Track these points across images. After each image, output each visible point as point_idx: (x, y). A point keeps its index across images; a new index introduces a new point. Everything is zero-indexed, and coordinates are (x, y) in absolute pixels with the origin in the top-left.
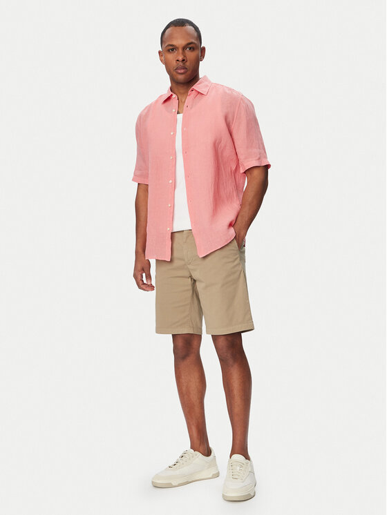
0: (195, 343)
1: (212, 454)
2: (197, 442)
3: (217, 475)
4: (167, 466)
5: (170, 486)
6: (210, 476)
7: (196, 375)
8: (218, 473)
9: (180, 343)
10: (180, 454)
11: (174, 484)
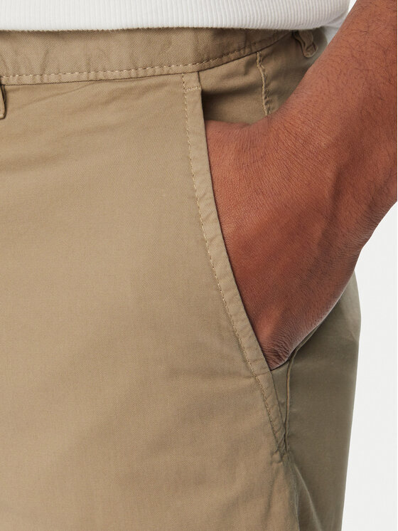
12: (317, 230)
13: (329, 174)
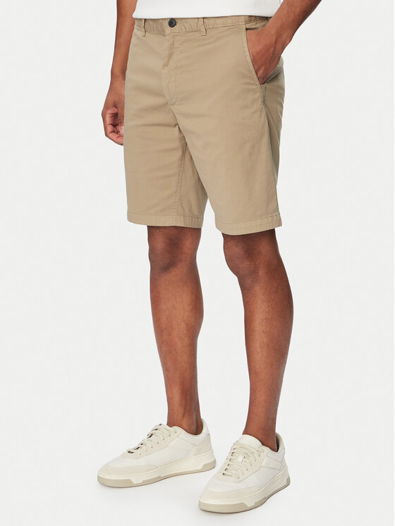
0: (187, 243)
1: (204, 430)
2: (179, 411)
3: (212, 465)
4: (125, 450)
5: (128, 485)
6: (200, 467)
7: (186, 299)
8: (215, 462)
9: (160, 244)
10: (149, 431)
11: (135, 482)
12: (272, 49)
13: (274, 38)
